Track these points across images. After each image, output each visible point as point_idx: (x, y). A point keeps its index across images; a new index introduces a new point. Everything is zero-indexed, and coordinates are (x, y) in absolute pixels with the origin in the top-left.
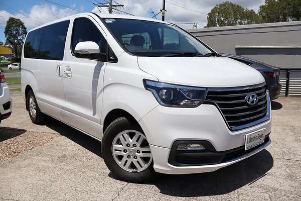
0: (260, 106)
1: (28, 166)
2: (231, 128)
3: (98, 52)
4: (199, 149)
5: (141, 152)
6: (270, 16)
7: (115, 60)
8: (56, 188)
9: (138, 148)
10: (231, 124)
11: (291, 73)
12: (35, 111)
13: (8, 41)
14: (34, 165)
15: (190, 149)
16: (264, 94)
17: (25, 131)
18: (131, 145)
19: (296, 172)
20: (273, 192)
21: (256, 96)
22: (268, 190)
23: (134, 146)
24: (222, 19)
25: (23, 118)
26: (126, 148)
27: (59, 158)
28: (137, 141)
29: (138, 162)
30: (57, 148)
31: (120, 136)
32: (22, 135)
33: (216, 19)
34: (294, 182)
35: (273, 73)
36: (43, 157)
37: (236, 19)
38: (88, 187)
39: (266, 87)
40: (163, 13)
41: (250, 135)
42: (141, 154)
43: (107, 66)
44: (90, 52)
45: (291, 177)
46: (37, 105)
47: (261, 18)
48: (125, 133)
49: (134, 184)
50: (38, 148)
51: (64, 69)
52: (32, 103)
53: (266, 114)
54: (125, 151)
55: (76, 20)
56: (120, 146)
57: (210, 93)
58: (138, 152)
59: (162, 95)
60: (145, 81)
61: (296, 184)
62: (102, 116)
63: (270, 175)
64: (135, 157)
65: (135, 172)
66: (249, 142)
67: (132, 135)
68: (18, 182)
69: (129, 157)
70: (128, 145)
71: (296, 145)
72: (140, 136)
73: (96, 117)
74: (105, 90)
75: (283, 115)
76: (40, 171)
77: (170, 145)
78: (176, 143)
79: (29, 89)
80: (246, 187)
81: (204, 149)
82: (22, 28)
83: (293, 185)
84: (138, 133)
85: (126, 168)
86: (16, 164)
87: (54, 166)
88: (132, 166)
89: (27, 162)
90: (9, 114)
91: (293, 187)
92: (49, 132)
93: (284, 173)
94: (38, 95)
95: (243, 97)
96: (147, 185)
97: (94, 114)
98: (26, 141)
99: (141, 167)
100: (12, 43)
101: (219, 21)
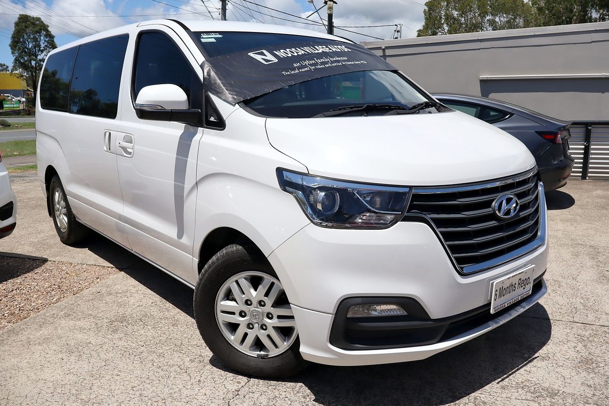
0: (525, 219)
1: (46, 340)
2: (462, 268)
3: (185, 107)
4: (395, 313)
5: (275, 317)
6: (553, 7)
7: (220, 124)
8: (101, 392)
9: (268, 308)
10: (460, 261)
11: (595, 131)
12: (66, 219)
13: (18, 63)
14: (60, 338)
15: (374, 314)
16: (533, 193)
17: (45, 261)
18: (255, 302)
19: (597, 352)
20: (548, 399)
21: (515, 199)
22: (537, 392)
23: (261, 305)
24: (455, 13)
25: (42, 232)
26: (245, 308)
27: (112, 322)
28: (267, 295)
29: (269, 336)
30: (108, 299)
31: (231, 283)
32: (38, 270)
33: (443, 13)
34: (592, 375)
35: (556, 134)
36: (80, 320)
37: (483, 14)
38: (166, 390)
39: (538, 177)
40: (330, 8)
41: (503, 282)
42: (275, 322)
43: (205, 137)
44: (168, 108)
45: (587, 363)
46: (68, 206)
47: (534, 10)
48: (242, 278)
49: (261, 381)
50: (70, 299)
51: (118, 139)
52: (59, 203)
53: (536, 234)
54: (242, 314)
55: (141, 35)
56: (233, 303)
57: (416, 197)
58: (270, 316)
59: (316, 202)
60: (280, 171)
61: (597, 380)
62: (195, 239)
63: (543, 359)
64: (263, 327)
65: (263, 357)
66: (500, 296)
67: (255, 282)
68: (25, 378)
69: (250, 326)
70: (248, 302)
71: (600, 289)
72: (273, 284)
73: (185, 240)
74: (201, 187)
75: (576, 220)
76: (71, 352)
77: (332, 307)
78: (346, 304)
79: (51, 174)
80: (493, 388)
81: (405, 313)
82: (46, 36)
83: (591, 383)
84: (268, 279)
85: (246, 349)
86: (23, 337)
87: (99, 341)
88: (258, 344)
89: (45, 332)
90: (11, 227)
91: (590, 386)
92: (93, 263)
93: (572, 354)
94: (69, 187)
95: (488, 204)
96: (289, 384)
97: (180, 235)
98: (47, 285)
99: (276, 346)
100: (25, 66)
101: (449, 17)
